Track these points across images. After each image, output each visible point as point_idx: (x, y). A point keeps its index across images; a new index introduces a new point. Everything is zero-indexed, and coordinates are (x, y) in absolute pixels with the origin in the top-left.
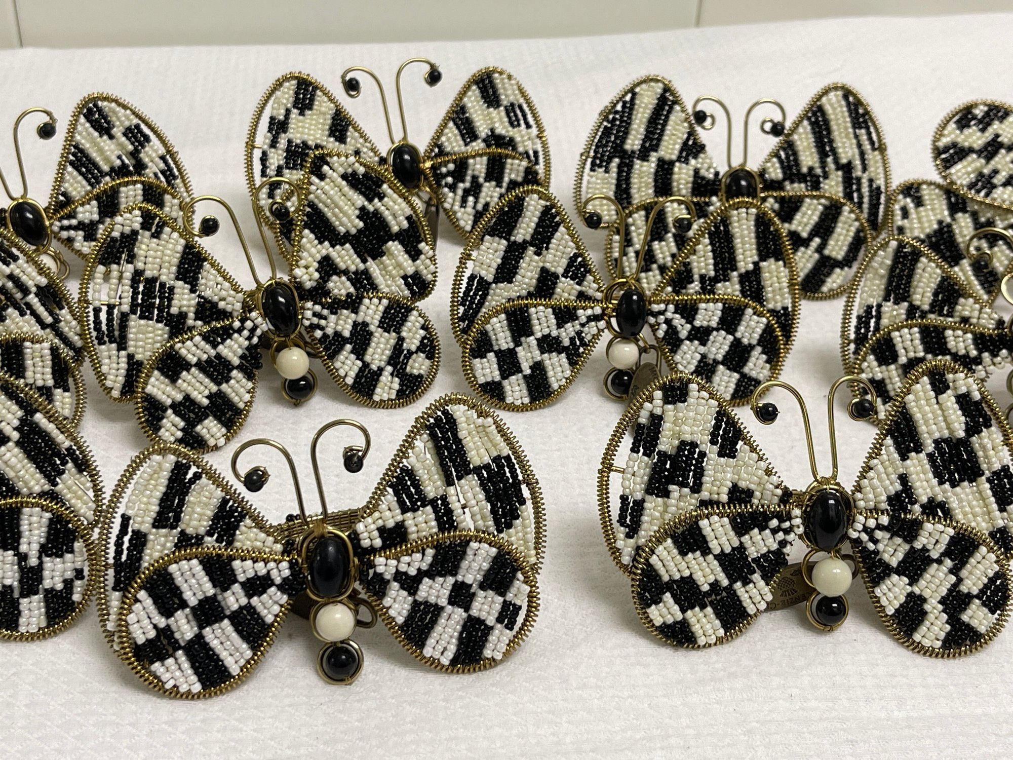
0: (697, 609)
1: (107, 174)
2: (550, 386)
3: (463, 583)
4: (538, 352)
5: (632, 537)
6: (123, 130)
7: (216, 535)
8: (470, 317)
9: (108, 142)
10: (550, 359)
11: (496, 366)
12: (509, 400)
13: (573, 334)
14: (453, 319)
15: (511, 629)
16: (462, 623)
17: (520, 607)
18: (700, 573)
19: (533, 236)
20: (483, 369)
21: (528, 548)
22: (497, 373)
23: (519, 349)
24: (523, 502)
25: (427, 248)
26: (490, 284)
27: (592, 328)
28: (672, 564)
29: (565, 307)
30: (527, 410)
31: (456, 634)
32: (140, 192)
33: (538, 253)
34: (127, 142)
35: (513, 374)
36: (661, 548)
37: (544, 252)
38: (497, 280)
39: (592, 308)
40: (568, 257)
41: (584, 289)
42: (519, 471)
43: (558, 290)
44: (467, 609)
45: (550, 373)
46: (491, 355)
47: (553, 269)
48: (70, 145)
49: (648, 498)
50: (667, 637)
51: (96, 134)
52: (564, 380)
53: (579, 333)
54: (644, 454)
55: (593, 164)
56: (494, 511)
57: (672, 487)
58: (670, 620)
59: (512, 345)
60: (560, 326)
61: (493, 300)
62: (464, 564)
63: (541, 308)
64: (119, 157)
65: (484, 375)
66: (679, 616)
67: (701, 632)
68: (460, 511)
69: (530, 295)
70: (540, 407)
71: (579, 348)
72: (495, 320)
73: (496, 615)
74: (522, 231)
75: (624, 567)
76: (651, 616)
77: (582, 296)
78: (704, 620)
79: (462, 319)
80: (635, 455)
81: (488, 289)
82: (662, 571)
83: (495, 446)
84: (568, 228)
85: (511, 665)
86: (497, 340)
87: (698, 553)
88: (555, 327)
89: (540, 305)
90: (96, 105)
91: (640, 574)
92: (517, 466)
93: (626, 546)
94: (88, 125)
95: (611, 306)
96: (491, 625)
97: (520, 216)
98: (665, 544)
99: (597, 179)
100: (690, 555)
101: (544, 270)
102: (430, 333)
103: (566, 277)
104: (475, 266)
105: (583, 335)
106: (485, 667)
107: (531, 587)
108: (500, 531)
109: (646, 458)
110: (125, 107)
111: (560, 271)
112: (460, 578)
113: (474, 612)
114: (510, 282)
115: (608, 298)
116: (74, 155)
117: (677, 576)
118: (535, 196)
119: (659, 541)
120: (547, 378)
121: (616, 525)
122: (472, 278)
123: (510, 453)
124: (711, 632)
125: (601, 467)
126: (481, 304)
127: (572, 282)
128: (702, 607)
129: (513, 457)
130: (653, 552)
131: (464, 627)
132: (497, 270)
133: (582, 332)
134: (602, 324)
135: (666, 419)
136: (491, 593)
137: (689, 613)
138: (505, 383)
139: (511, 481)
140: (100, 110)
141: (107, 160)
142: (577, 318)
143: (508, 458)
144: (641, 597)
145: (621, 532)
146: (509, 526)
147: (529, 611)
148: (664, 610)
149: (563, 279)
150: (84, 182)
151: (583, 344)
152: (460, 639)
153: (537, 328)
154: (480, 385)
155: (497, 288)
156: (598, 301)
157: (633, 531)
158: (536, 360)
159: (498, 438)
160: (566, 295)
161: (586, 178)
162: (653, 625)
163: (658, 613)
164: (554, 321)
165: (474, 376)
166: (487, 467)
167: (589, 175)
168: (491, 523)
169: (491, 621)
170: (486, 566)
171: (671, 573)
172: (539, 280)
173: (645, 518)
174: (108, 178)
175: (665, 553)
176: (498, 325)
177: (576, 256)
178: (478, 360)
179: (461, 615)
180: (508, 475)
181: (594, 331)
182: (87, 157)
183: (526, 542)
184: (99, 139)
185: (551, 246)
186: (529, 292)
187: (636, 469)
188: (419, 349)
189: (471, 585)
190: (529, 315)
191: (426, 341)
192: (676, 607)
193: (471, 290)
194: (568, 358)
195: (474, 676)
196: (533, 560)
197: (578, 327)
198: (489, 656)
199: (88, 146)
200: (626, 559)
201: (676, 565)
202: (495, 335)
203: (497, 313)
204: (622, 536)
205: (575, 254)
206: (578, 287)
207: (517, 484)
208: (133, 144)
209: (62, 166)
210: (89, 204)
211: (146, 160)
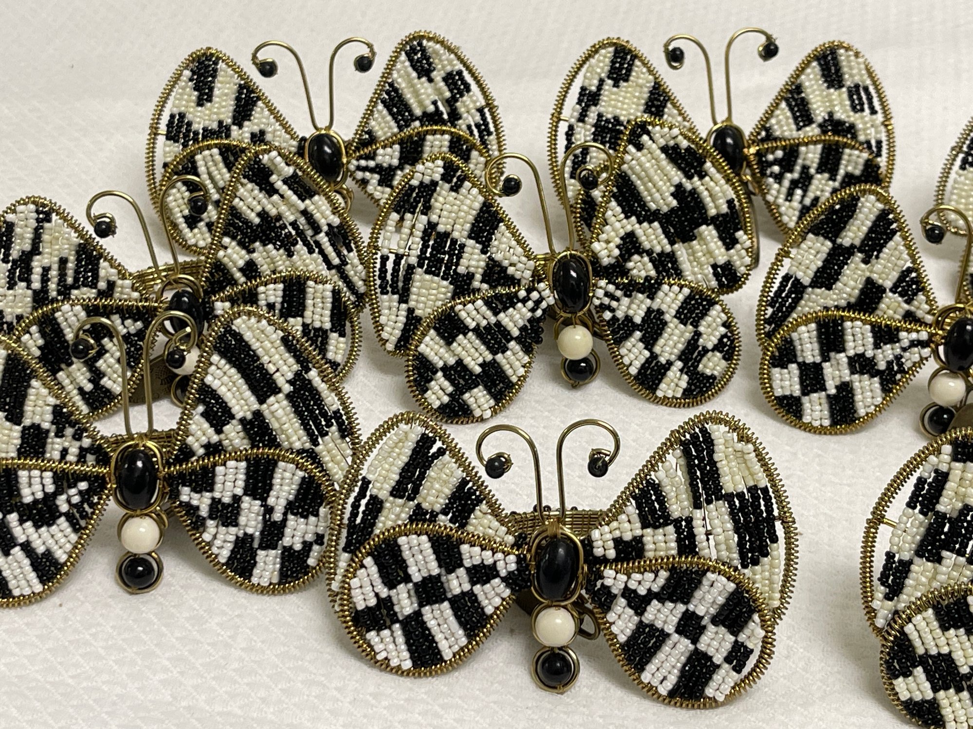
0: (952, 691)
1: (417, 118)
2: (855, 411)
3: (694, 613)
4: (847, 372)
5: (891, 599)
6: (444, 75)
7: (451, 515)
8: (778, 320)
9: (427, 84)
10: (860, 381)
11: (797, 379)
12: (806, 419)
13: (891, 357)
14: (758, 320)
15: (739, 672)
16: (687, 654)
17: (752, 651)
18: (960, 653)
19: (863, 241)
20: (781, 380)
21: (772, 590)
22: (798, 387)
23: (826, 365)
24: (775, 539)
25: (745, 237)
26: (806, 287)
27: (914, 355)
28: (930, 637)
29: (887, 326)
30: (825, 434)
31: (679, 665)
32: (447, 143)
33: (866, 261)
34: (445, 88)
35: (815, 391)
36: (919, 617)
37: (873, 260)
38: (815, 284)
39: (918, 331)
40: (900, 270)
41: (913, 309)
42: (775, 506)
43: (882, 306)
44: (695, 641)
45: (858, 397)
46: (793, 367)
47: (881, 281)
48: (385, 82)
49: (917, 560)
50: (913, 715)
51: (415, 74)
52: (873, 407)
53: (898, 358)
54: (921, 512)
55: (965, 162)
56: (741, 544)
57: (945, 554)
58: (918, 697)
59: (818, 359)
60: (877, 346)
61: (806, 305)
62: (698, 594)
63: (859, 323)
64: (435, 103)
65: (782, 387)
66: (929, 695)
67: (951, 717)
68: (704, 537)
69: (850, 307)
70: (841, 433)
71: (895, 375)
72: (803, 328)
73: (725, 654)
74: (850, 234)
75: (879, 631)
76: (897, 689)
77: (909, 316)
78: (958, 705)
79: (768, 322)
80: (910, 510)
81: (802, 292)
82: (917, 643)
83: (752, 474)
84: (905, 238)
85: (733, 710)
86: (802, 351)
87: (962, 631)
88: (871, 346)
89: (857, 319)
90: (420, 44)
91: (892, 642)
92: (774, 501)
93: (883, 608)
94: (407, 64)
95: (940, 332)
96: (718, 663)
97: (851, 217)
98: (925, 614)
99: (966, 179)
100: (952, 631)
101: (869, 281)
102: (732, 332)
103: (894, 293)
104: (792, 265)
105: (903, 360)
106: (705, 705)
107: (767, 632)
108: (745, 566)
109: (921, 516)
110: (450, 50)
111: (888, 284)
112: (691, 607)
113: (702, 646)
114: (829, 288)
115: (938, 324)
116: (388, 93)
117: (934, 651)
118: (872, 198)
119: (919, 610)
120: (853, 401)
121: (876, 582)
122: (786, 278)
123: (769, 485)
124: (963, 719)
125: (871, 517)
126: (792, 308)
127: (900, 299)
128: (959, 690)
129: (771, 490)
130: (909, 619)
131: (689, 660)
132: (816, 273)
133: (902, 357)
134: (926, 352)
135: (951, 477)
136: (722, 629)
137: (941, 694)
138: (805, 400)
139: (765, 515)
140: (423, 50)
141: (421, 103)
142: (899, 341)
143: (765, 490)
144: (889, 665)
145: (880, 591)
146: (756, 562)
147: (761, 657)
148: (913, 685)
149: (891, 294)
150: (393, 124)
151: (902, 371)
152: (683, 671)
153: (850, 345)
154: (777, 398)
155: (813, 293)
156: (926, 325)
157: (894, 592)
158: (843, 380)
159: (757, 467)
160: (891, 312)
161: (953, 175)
162: (898, 699)
163: (905, 687)
164: (871, 340)
165: (771, 387)
166: (740, 496)
167: (957, 173)
168: (736, 556)
169: (718, 659)
170: (721, 600)
171: (927, 647)
172: (862, 291)
173: (909, 582)
174: (417, 123)
175: (924, 624)
176: (806, 335)
177: (909, 270)
178: (777, 370)
179: (687, 646)
180: (763, 508)
181: (916, 358)
182: (400, 97)
183: (772, 583)
184: (416, 81)
185: (881, 255)
186: (849, 303)
187: (909, 525)
188: (716, 348)
189: (702, 617)
190: (843, 330)
191: (725, 340)
192: (927, 685)
193: (784, 290)
194: (881, 384)
195: (692, 712)
196: (776, 603)
197: (898, 351)
198: (711, 696)
199: (403, 85)
200: (880, 622)
201: (934, 639)
202: (801, 345)
203: (806, 323)
204: (880, 596)
205: (909, 268)
206: (906, 306)
207: (771, 520)
208: (451, 91)
209: (373, 103)
210: (391, 147)
211: (462, 110)
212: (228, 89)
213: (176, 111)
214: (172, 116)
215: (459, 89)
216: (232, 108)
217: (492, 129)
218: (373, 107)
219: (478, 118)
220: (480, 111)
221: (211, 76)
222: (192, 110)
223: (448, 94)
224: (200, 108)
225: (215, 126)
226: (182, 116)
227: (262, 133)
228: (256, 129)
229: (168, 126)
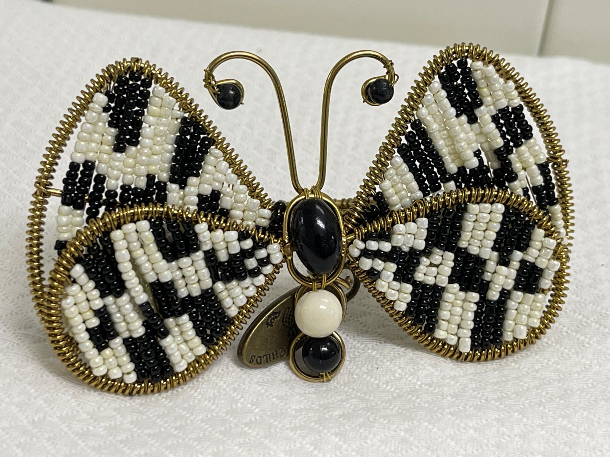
6: (494, 112)
32: (499, 217)
94: (443, 94)
116: (410, 137)
150: (414, 184)
209: (386, 152)
217: (557, 195)
218: (387, 158)
224: (119, 155)
226: (89, 166)
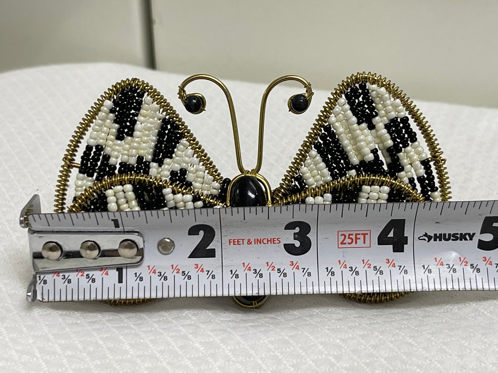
1: (354, 167)
6: (387, 121)
9: (367, 131)
32: (386, 196)
34: (388, 136)
48: (321, 126)
51: (354, 119)
64: (374, 152)
90: (363, 87)
94: (347, 106)
110: (396, 94)
116: (323, 137)
140: (366, 93)
141: (359, 150)
150: (326, 171)
174: (353, 172)
182: (337, 142)
184: (356, 126)
199: (341, 130)
208: (394, 139)
209: (306, 148)
210: (322, 196)
211: (405, 161)
212: (151, 123)
213: (93, 142)
214: (89, 148)
215: (402, 138)
216: (153, 144)
217: (437, 185)
218: (306, 152)
219: (422, 171)
220: (425, 163)
221: (135, 109)
222: (111, 143)
223: (390, 143)
224: (119, 142)
225: (133, 161)
226: (100, 148)
227: (184, 172)
228: (177, 167)
229: (82, 158)
